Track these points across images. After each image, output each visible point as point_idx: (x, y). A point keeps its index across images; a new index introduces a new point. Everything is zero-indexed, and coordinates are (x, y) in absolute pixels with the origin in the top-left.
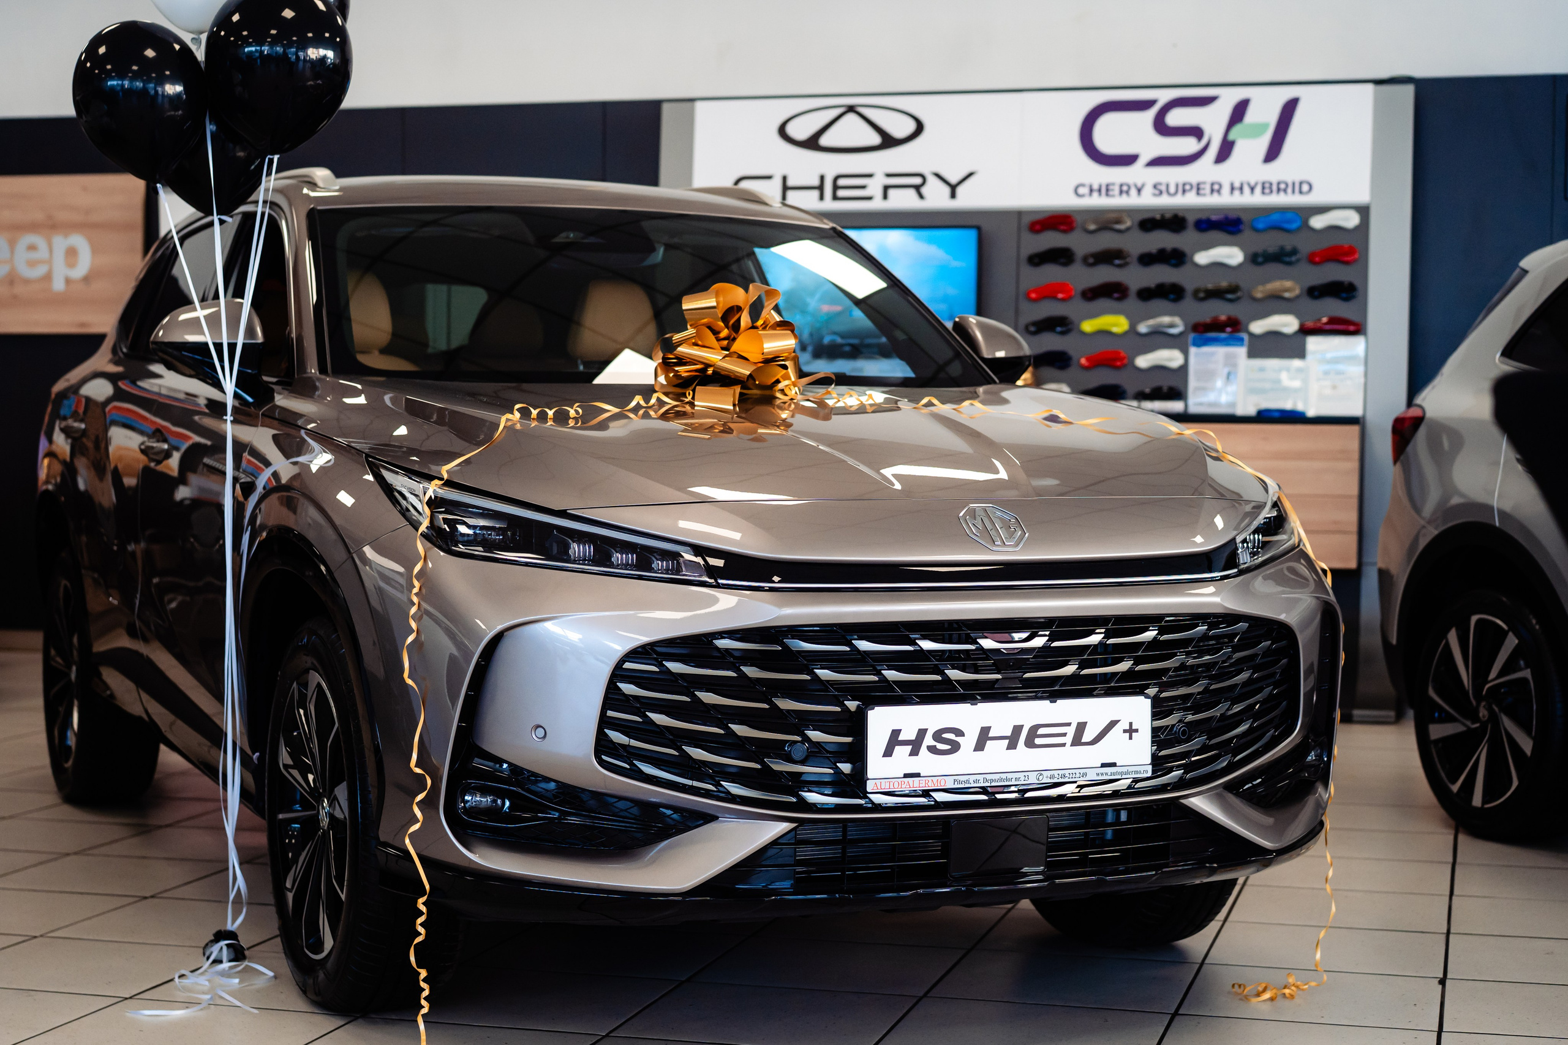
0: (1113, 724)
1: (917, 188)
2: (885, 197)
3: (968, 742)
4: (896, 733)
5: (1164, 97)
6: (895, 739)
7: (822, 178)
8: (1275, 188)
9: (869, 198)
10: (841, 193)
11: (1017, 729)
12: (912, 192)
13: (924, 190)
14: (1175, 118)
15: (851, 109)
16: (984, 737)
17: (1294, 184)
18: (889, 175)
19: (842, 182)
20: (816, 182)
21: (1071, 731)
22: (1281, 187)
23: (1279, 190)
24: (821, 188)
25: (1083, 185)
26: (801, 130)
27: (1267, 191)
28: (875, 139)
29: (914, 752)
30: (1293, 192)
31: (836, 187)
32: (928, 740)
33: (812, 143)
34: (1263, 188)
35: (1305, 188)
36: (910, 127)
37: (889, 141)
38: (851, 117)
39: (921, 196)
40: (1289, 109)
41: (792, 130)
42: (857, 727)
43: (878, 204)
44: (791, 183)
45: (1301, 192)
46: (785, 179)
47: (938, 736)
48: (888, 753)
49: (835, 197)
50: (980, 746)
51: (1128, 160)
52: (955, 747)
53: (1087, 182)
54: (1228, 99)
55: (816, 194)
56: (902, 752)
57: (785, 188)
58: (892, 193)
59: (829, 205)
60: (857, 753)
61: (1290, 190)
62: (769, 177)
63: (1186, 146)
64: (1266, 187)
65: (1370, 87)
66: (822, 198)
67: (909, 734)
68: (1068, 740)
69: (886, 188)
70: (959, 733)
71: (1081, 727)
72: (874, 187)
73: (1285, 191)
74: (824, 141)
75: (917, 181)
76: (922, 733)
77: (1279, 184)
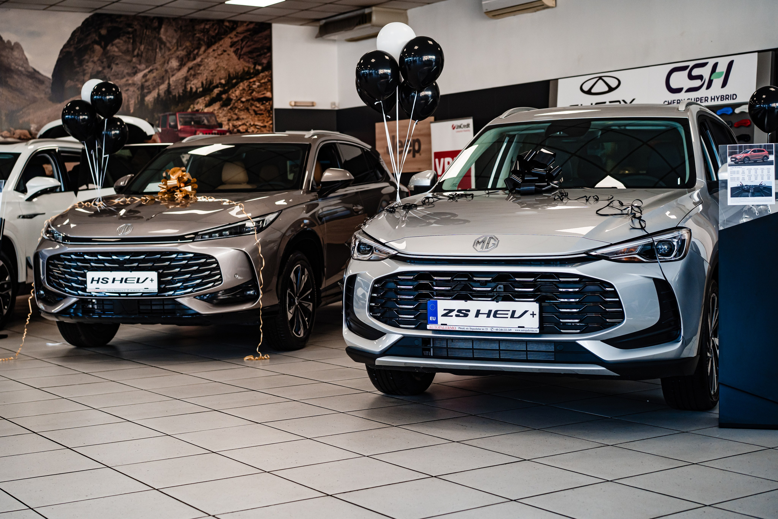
0: (147, 278)
3: (110, 281)
4: (93, 278)
5: (691, 64)
6: (93, 280)
8: (725, 98)
11: (122, 279)
14: (695, 72)
15: (600, 78)
16: (114, 280)
17: (731, 95)
18: (610, 102)
21: (136, 280)
22: (727, 97)
25: (666, 101)
26: (586, 88)
27: (722, 99)
28: (606, 89)
29: (98, 283)
30: (731, 99)
32: (101, 280)
33: (589, 92)
34: (721, 98)
35: (735, 97)
36: (617, 83)
37: (610, 89)
38: (600, 81)
40: (731, 64)
41: (584, 88)
42: (84, 276)
45: (733, 99)
47: (103, 279)
48: (92, 282)
50: (113, 282)
51: (679, 90)
52: (107, 282)
53: (667, 101)
54: (712, 62)
56: (95, 282)
60: (85, 282)
61: (729, 98)
63: (697, 83)
64: (722, 98)
65: (757, 53)
67: (96, 279)
68: (135, 282)
70: (108, 279)
71: (139, 279)
74: (593, 91)
76: (99, 279)
77: (726, 96)
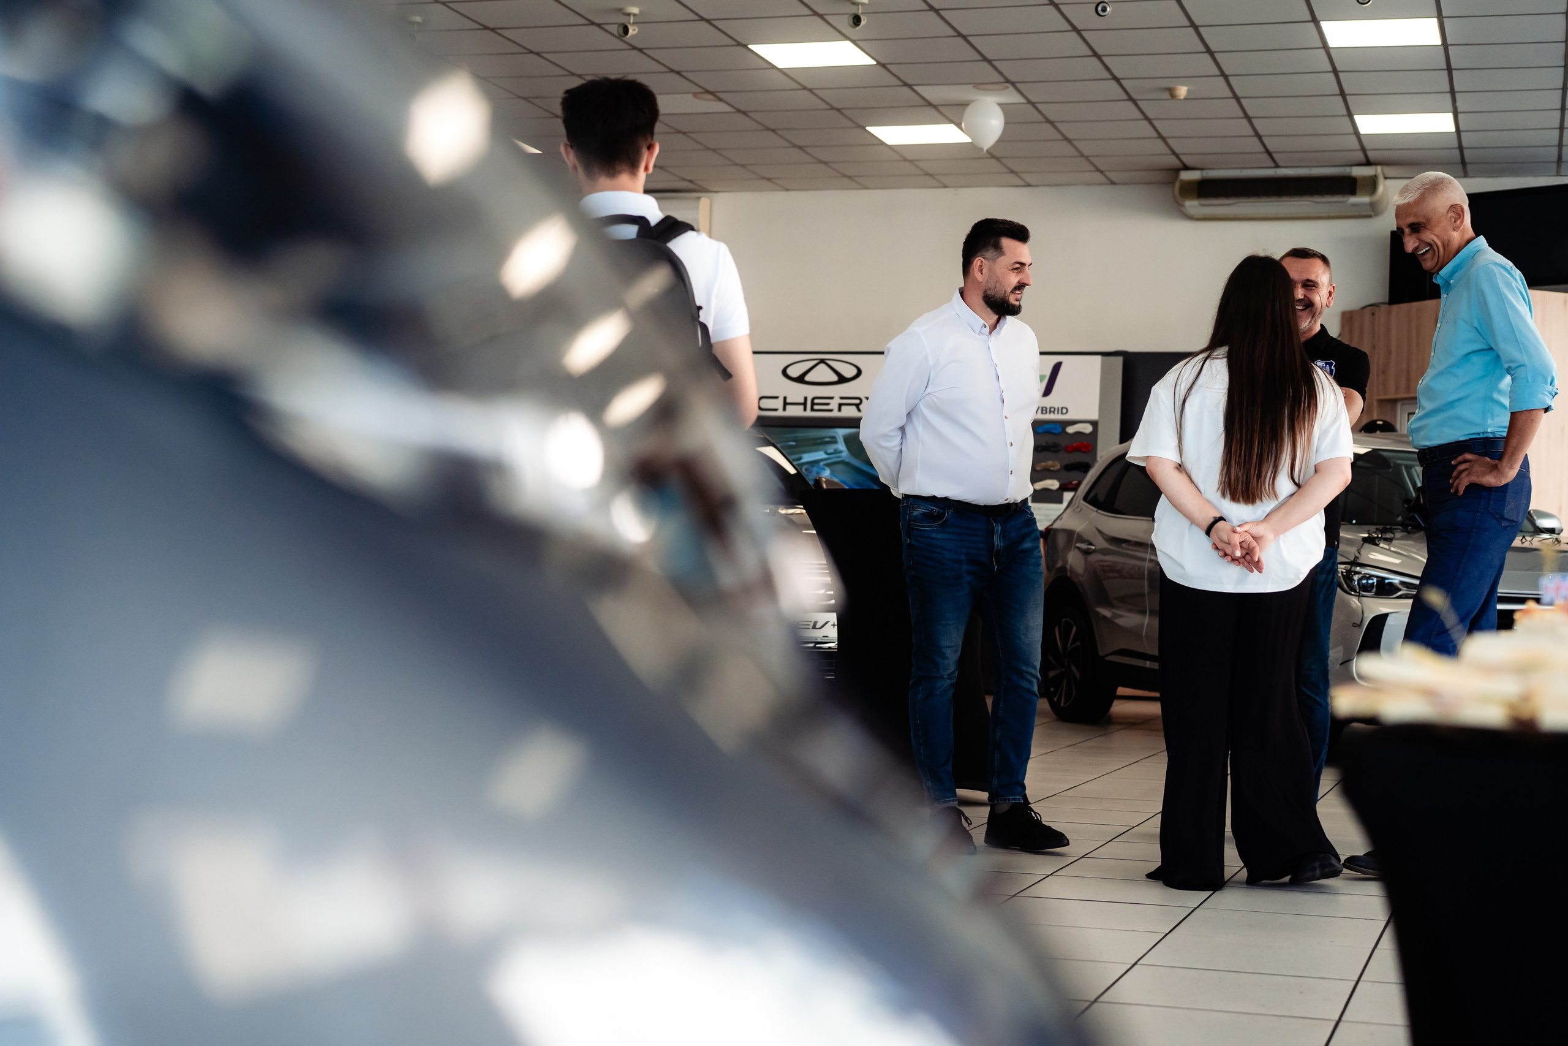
0: (827, 622)
1: (857, 406)
2: (840, 410)
7: (806, 399)
8: (1048, 410)
9: (831, 410)
10: (816, 407)
12: (854, 408)
13: (861, 407)
15: (822, 361)
17: (1058, 408)
18: (842, 398)
19: (816, 401)
20: (802, 401)
21: (812, 624)
22: (1052, 410)
23: (1050, 412)
24: (805, 404)
26: (794, 372)
27: (1044, 412)
28: (835, 378)
30: (1058, 413)
31: (813, 404)
33: (801, 379)
34: (1042, 410)
35: (1064, 411)
36: (854, 372)
37: (842, 380)
38: (822, 366)
39: (859, 410)
40: (1057, 367)
41: (789, 371)
43: (835, 414)
44: (788, 401)
45: (1062, 413)
46: (785, 398)
49: (812, 410)
55: (802, 407)
57: (785, 404)
58: (843, 408)
59: (809, 413)
61: (1056, 412)
62: (776, 397)
65: (1099, 358)
66: (805, 409)
68: (811, 627)
69: (840, 405)
71: (815, 623)
72: (834, 404)
73: (1054, 412)
74: (808, 378)
75: (857, 401)
77: (1050, 408)
